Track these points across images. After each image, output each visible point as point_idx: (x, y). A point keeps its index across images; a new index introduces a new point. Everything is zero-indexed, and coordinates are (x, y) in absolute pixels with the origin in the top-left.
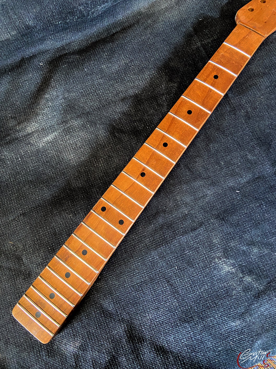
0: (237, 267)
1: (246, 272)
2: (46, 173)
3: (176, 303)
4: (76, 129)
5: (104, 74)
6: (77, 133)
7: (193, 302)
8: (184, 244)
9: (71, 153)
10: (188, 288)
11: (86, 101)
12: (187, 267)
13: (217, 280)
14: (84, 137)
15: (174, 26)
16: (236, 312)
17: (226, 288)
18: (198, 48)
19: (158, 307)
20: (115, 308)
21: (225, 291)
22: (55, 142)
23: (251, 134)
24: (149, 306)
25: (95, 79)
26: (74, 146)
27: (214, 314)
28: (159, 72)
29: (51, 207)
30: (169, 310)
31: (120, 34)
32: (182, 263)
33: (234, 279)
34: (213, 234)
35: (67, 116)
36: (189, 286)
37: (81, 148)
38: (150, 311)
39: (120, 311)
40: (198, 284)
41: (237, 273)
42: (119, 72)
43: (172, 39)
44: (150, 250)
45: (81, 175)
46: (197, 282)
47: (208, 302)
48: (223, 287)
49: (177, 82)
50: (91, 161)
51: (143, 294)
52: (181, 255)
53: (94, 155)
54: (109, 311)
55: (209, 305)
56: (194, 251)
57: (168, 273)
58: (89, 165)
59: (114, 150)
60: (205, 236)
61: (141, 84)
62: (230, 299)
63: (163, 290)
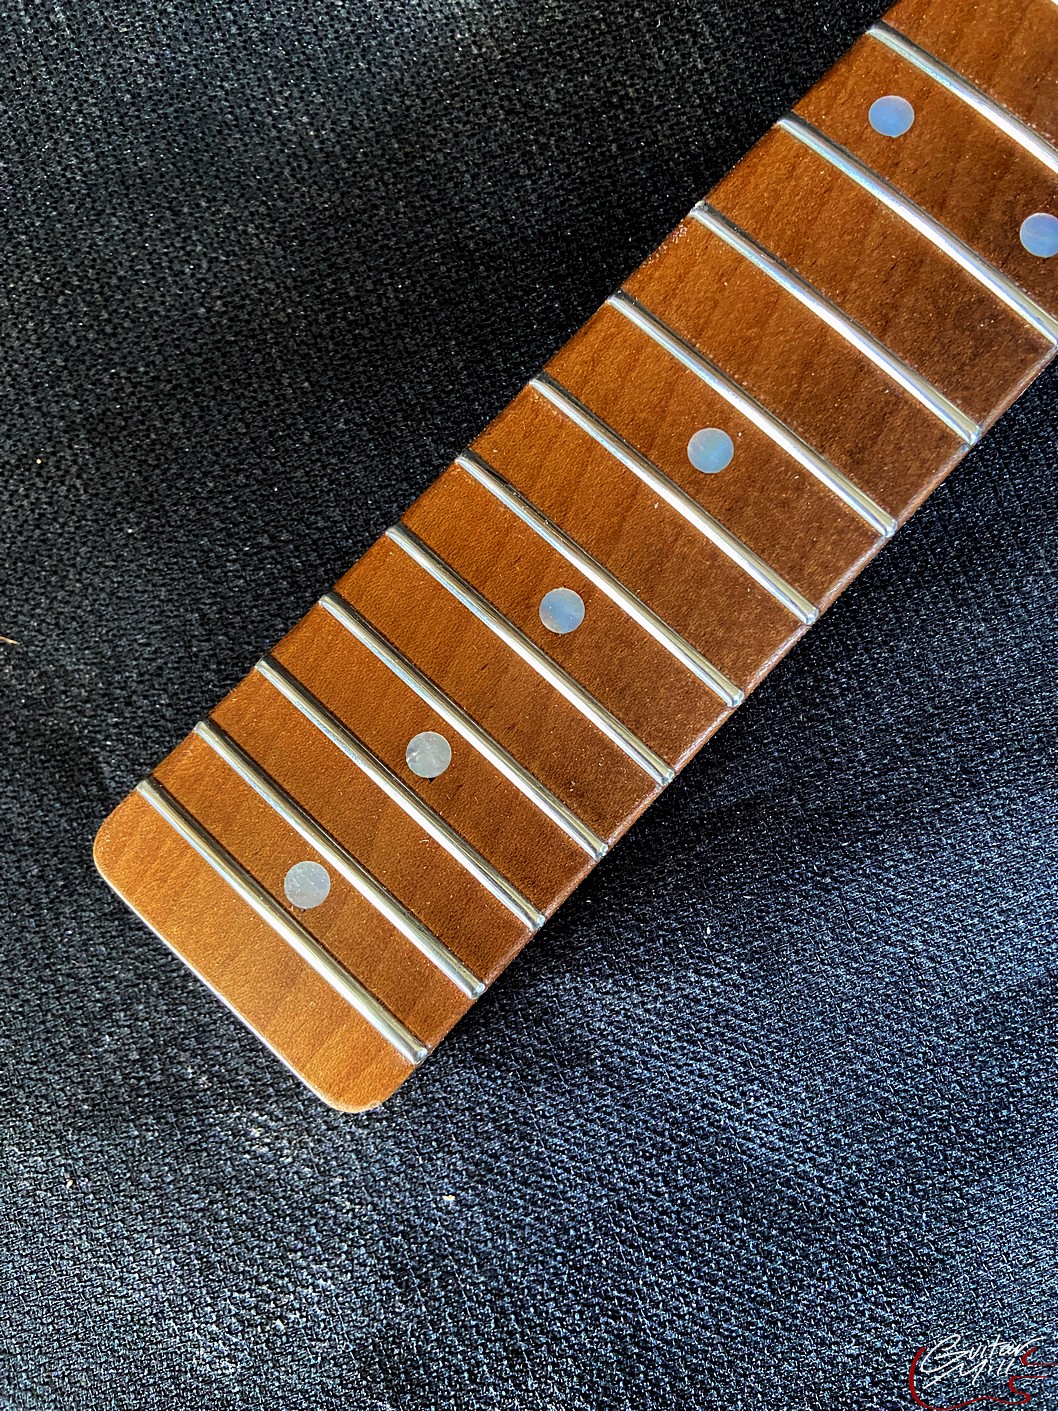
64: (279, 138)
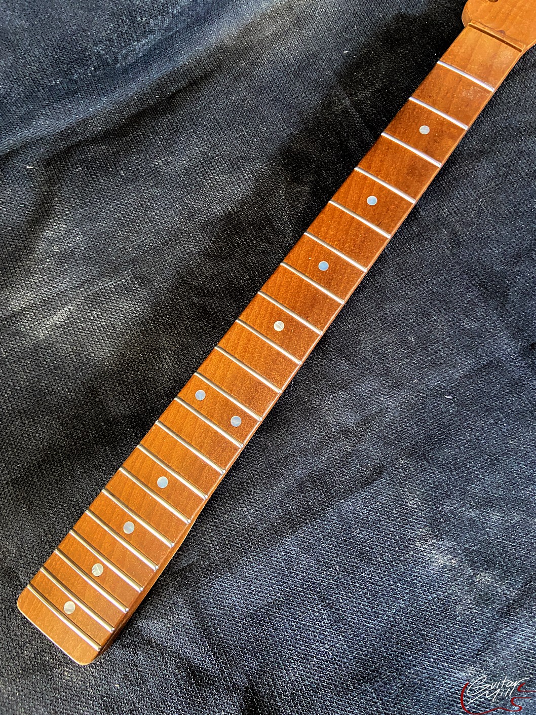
0: (460, 556)
1: (480, 564)
2: (54, 390)
3: (341, 643)
4: (111, 295)
5: (161, 176)
6: (114, 303)
7: (376, 638)
8: (350, 517)
9: (104, 345)
10: (366, 610)
11: (129, 236)
12: (360, 565)
13: (422, 586)
14: (128, 310)
15: (293, 69)
16: (466, 649)
17: (443, 600)
18: (345, 112)
19: (306, 655)
20: (218, 664)
21: (440, 607)
22: (70, 325)
23: (465, 276)
24: (287, 653)
25: (143, 188)
26: (111, 331)
27: (421, 658)
28: (271, 164)
29: (70, 461)
30: (328, 658)
31: (185, 94)
32: (348, 557)
33: (456, 580)
34: (407, 490)
35: (91, 270)
36: (367, 604)
37: (124, 335)
38: (290, 665)
39: (228, 670)
40: (384, 599)
41: (462, 567)
42: (192, 172)
43: (292, 96)
44: (280, 536)
45: (128, 390)
46: (382, 595)
47: (408, 635)
48: (435, 600)
49: (308, 182)
50: (147, 358)
51: (273, 629)
52: (346, 541)
53: (152, 347)
54: (205, 670)
55: (410, 640)
56: (371, 530)
57: (322, 582)
58: (143, 367)
59: (192, 331)
60: (390, 495)
61: (236, 192)
62: (452, 623)
63: (315, 618)
64: (60, 396)
